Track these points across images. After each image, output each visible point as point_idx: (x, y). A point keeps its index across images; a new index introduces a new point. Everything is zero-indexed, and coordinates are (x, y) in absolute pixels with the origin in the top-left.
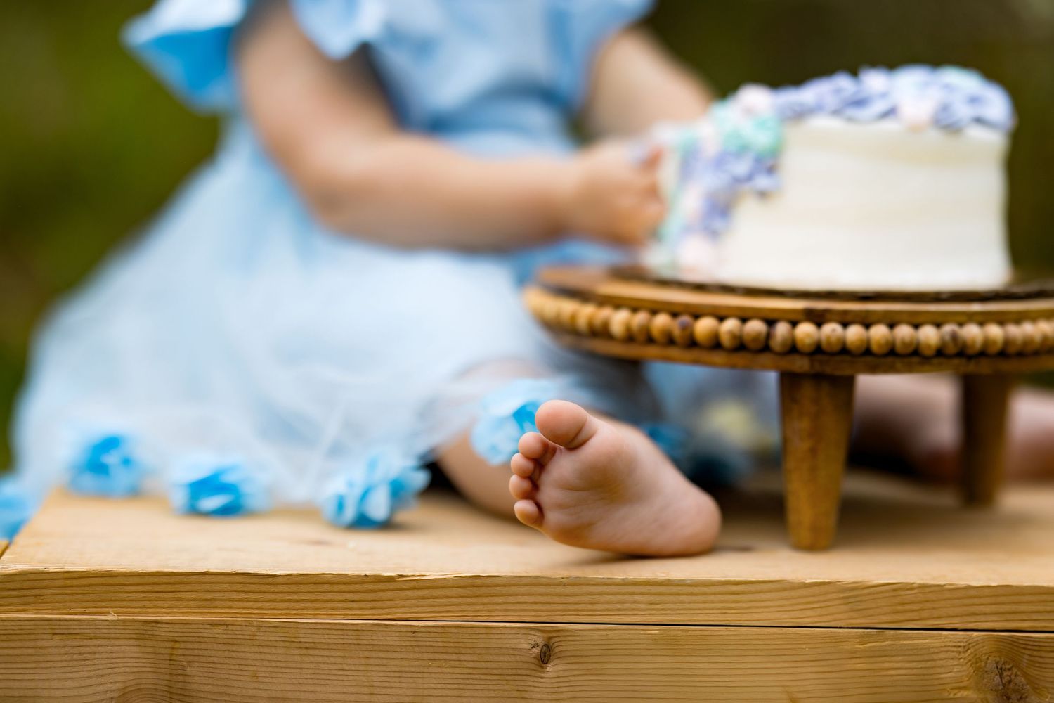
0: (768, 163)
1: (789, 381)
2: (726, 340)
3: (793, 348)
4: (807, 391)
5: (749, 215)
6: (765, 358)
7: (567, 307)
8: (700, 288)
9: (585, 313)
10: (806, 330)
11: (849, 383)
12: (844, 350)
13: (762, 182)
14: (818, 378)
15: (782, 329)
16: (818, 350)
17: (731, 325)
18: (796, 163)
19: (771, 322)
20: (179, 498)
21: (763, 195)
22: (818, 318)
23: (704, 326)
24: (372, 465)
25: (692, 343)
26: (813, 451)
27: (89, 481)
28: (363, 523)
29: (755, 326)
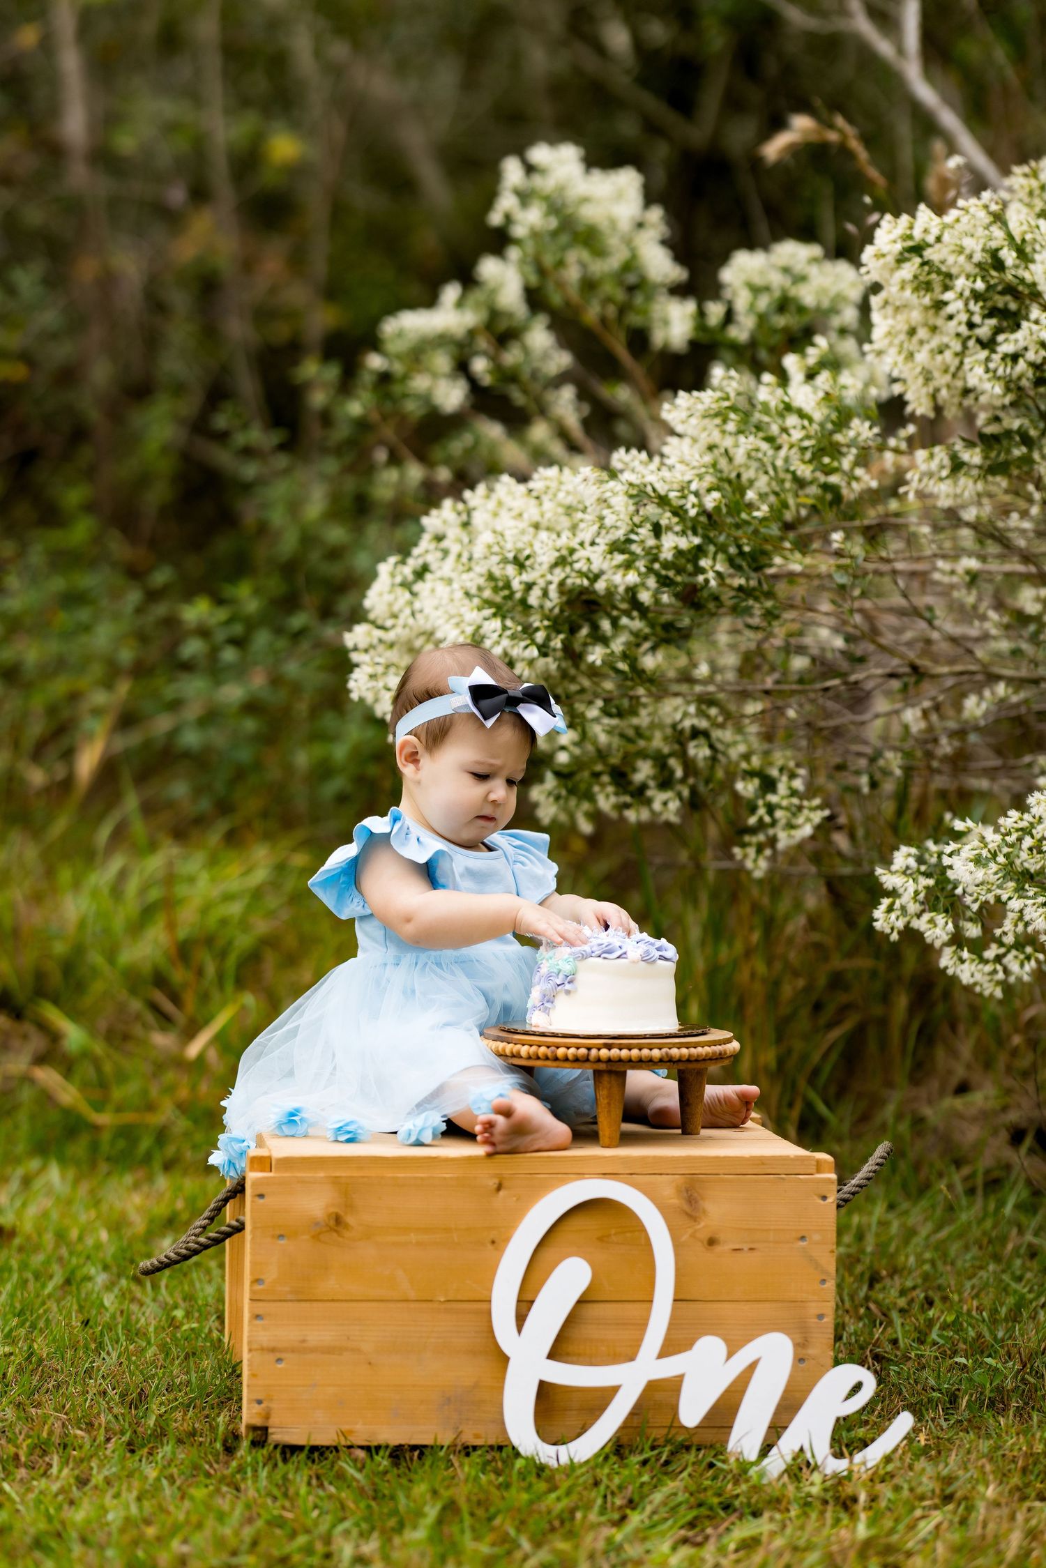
0: (570, 979)
1: (598, 1074)
2: (570, 1057)
3: (599, 1060)
4: (606, 1078)
5: (561, 1000)
6: (587, 1065)
7: (501, 1045)
8: (543, 1035)
9: (509, 1048)
10: (604, 1053)
11: (624, 1074)
12: (620, 1060)
13: (568, 987)
14: (610, 1072)
15: (594, 1052)
16: (609, 1060)
17: (572, 1050)
18: (581, 977)
19: (589, 1049)
20: (330, 1135)
21: (568, 992)
22: (609, 1047)
23: (561, 1052)
24: (426, 1120)
25: (556, 1059)
26: (609, 1104)
27: (286, 1130)
28: (419, 1144)
29: (583, 1051)
